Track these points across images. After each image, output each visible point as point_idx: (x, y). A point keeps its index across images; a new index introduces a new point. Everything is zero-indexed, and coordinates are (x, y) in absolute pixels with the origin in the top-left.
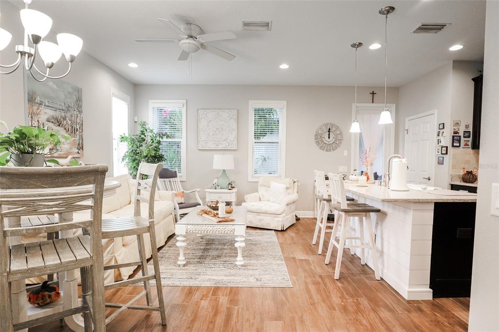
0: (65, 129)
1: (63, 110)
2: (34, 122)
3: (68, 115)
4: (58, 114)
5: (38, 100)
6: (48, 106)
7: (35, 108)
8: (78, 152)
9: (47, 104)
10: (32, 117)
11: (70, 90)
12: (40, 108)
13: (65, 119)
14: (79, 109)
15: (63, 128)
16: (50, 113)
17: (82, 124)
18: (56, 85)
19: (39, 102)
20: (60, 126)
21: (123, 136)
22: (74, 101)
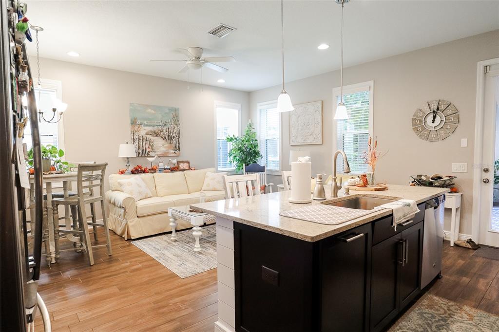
0: (162, 138)
1: (160, 125)
2: (135, 136)
3: (165, 128)
4: (156, 129)
5: (139, 122)
6: (147, 125)
7: (136, 128)
8: (175, 153)
9: (146, 124)
10: (134, 134)
11: (167, 111)
12: (140, 127)
13: (162, 131)
14: (177, 123)
15: (160, 138)
16: (149, 129)
17: (179, 133)
18: (154, 110)
19: (139, 124)
20: (157, 136)
21: (228, 137)
22: (171, 118)
